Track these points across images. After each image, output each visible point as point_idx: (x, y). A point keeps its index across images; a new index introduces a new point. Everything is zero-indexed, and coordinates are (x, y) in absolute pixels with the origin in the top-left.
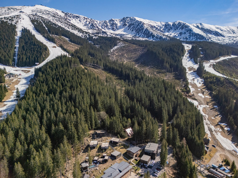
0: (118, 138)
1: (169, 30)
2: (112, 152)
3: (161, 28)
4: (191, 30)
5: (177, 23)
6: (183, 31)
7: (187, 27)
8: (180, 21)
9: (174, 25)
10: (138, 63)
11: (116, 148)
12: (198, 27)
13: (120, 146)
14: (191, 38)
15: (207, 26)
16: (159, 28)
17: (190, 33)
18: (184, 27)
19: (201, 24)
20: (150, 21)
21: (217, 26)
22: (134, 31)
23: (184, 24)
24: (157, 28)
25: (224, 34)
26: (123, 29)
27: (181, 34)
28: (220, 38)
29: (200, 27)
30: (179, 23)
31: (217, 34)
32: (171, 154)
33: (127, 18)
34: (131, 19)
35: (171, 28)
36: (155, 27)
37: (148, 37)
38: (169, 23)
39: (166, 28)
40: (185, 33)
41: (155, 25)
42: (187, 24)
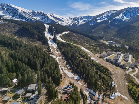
0: (7, 87)
1: (35, 15)
2: (3, 98)
3: (30, 14)
4: (47, 17)
5: (39, 12)
6: (44, 17)
7: (45, 15)
8: (41, 11)
9: (38, 13)
10: (17, 35)
11: (6, 95)
12: (51, 15)
13: (9, 92)
14: (48, 21)
15: (55, 16)
16: (29, 14)
17: (47, 18)
18: (44, 14)
19: (52, 14)
20: (22, 8)
21: (60, 16)
22: (11, 14)
23: (44, 13)
24: (27, 14)
25: (64, 20)
26: (2, 12)
27: (42, 18)
28: (62, 22)
29: (52, 15)
30: (41, 12)
31: (60, 20)
32: (44, 88)
33: (5, 4)
34: (8, 5)
35: (37, 15)
36: (26, 13)
37: (22, 19)
38: (35, 11)
39: (34, 14)
40: (45, 18)
41: (26, 11)
42: (45, 13)
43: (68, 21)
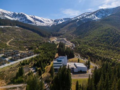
1: (16, 16)
4: (26, 18)
5: (20, 14)
6: (23, 18)
7: (25, 16)
8: (22, 13)
9: (18, 14)
12: (32, 17)
14: (26, 21)
15: (37, 17)
16: (9, 15)
19: (34, 16)
20: (3, 10)
21: (42, 18)
23: (24, 14)
25: (45, 22)
27: (21, 19)
28: (42, 23)
30: (22, 14)
31: (41, 21)
35: (17, 16)
38: (16, 13)
39: (14, 15)
40: (23, 19)
41: (7, 13)
43: (49, 23)
